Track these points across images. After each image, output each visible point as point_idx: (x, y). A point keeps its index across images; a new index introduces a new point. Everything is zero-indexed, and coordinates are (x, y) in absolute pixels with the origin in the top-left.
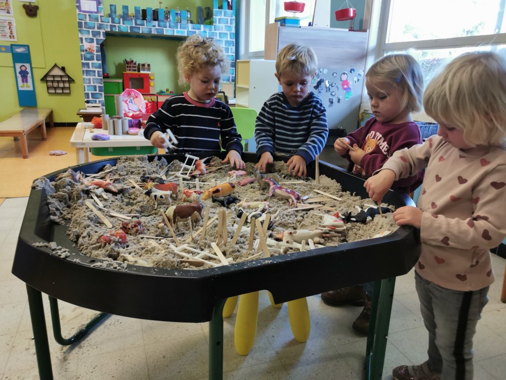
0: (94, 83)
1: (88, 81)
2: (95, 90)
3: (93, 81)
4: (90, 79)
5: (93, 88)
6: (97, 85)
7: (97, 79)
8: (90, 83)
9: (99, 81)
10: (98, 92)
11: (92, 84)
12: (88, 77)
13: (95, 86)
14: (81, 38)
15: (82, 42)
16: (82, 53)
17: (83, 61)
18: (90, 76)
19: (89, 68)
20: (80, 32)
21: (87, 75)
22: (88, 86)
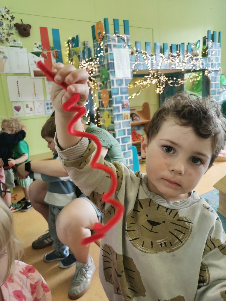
0: (123, 127)
1: (118, 126)
2: (125, 134)
3: (123, 125)
4: (120, 124)
5: (122, 132)
6: (126, 128)
7: (126, 122)
8: (120, 128)
9: (128, 124)
10: (126, 135)
11: (122, 128)
12: (119, 121)
13: (124, 130)
14: (113, 81)
15: (113, 85)
16: (114, 96)
17: (115, 105)
18: (120, 120)
19: (119, 111)
20: (112, 74)
21: (118, 120)
22: (119, 131)
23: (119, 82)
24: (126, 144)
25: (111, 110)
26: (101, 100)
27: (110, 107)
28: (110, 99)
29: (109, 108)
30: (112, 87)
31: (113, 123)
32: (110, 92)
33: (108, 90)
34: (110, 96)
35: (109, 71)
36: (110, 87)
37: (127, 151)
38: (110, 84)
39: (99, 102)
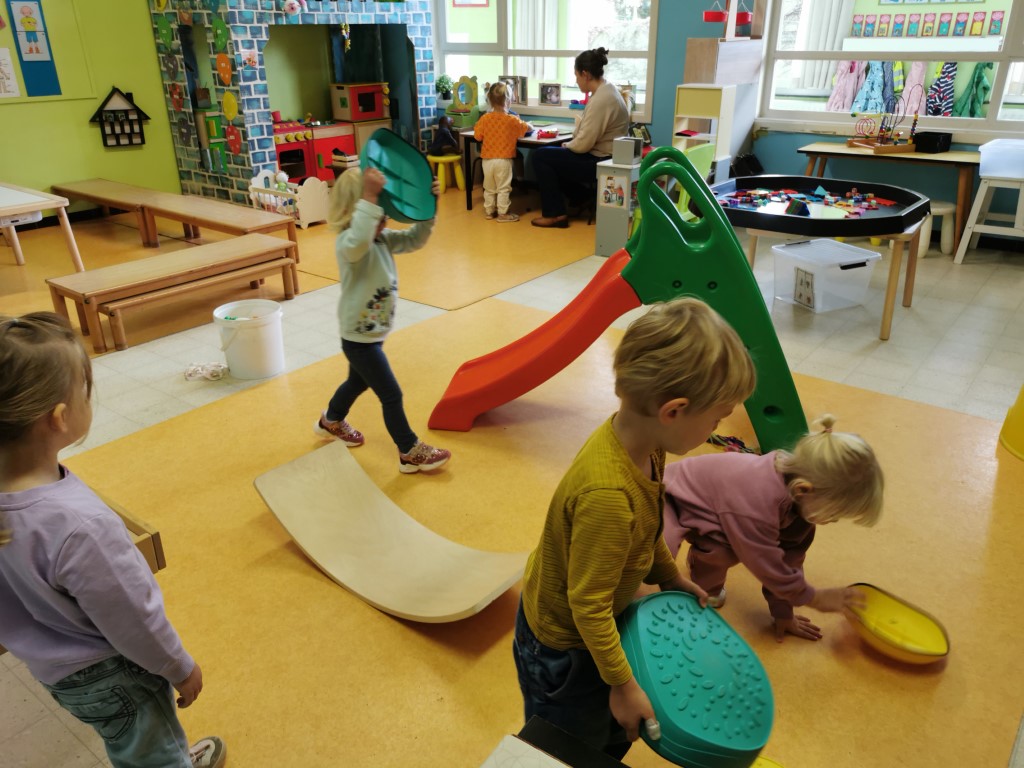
0: (259, 121)
1: (251, 119)
2: (262, 134)
3: (258, 118)
4: (253, 115)
5: (258, 130)
6: (265, 124)
7: (263, 113)
8: (254, 122)
10: (266, 136)
11: (257, 123)
12: (251, 111)
13: (261, 127)
14: (236, 42)
15: (238, 49)
16: (239, 69)
17: (242, 83)
18: (253, 109)
19: (251, 94)
20: (234, 31)
21: (249, 108)
22: (252, 128)
23: (247, 45)
24: (267, 151)
25: (237, 92)
26: (216, 72)
27: (234, 85)
28: (234, 73)
29: (232, 88)
30: (236, 53)
31: (240, 112)
32: (233, 59)
33: (230, 56)
34: (234, 68)
35: (228, 26)
36: (233, 53)
37: (268, 162)
38: (232, 47)
39: (214, 75)
